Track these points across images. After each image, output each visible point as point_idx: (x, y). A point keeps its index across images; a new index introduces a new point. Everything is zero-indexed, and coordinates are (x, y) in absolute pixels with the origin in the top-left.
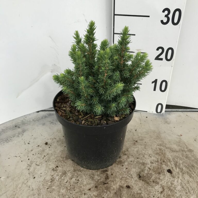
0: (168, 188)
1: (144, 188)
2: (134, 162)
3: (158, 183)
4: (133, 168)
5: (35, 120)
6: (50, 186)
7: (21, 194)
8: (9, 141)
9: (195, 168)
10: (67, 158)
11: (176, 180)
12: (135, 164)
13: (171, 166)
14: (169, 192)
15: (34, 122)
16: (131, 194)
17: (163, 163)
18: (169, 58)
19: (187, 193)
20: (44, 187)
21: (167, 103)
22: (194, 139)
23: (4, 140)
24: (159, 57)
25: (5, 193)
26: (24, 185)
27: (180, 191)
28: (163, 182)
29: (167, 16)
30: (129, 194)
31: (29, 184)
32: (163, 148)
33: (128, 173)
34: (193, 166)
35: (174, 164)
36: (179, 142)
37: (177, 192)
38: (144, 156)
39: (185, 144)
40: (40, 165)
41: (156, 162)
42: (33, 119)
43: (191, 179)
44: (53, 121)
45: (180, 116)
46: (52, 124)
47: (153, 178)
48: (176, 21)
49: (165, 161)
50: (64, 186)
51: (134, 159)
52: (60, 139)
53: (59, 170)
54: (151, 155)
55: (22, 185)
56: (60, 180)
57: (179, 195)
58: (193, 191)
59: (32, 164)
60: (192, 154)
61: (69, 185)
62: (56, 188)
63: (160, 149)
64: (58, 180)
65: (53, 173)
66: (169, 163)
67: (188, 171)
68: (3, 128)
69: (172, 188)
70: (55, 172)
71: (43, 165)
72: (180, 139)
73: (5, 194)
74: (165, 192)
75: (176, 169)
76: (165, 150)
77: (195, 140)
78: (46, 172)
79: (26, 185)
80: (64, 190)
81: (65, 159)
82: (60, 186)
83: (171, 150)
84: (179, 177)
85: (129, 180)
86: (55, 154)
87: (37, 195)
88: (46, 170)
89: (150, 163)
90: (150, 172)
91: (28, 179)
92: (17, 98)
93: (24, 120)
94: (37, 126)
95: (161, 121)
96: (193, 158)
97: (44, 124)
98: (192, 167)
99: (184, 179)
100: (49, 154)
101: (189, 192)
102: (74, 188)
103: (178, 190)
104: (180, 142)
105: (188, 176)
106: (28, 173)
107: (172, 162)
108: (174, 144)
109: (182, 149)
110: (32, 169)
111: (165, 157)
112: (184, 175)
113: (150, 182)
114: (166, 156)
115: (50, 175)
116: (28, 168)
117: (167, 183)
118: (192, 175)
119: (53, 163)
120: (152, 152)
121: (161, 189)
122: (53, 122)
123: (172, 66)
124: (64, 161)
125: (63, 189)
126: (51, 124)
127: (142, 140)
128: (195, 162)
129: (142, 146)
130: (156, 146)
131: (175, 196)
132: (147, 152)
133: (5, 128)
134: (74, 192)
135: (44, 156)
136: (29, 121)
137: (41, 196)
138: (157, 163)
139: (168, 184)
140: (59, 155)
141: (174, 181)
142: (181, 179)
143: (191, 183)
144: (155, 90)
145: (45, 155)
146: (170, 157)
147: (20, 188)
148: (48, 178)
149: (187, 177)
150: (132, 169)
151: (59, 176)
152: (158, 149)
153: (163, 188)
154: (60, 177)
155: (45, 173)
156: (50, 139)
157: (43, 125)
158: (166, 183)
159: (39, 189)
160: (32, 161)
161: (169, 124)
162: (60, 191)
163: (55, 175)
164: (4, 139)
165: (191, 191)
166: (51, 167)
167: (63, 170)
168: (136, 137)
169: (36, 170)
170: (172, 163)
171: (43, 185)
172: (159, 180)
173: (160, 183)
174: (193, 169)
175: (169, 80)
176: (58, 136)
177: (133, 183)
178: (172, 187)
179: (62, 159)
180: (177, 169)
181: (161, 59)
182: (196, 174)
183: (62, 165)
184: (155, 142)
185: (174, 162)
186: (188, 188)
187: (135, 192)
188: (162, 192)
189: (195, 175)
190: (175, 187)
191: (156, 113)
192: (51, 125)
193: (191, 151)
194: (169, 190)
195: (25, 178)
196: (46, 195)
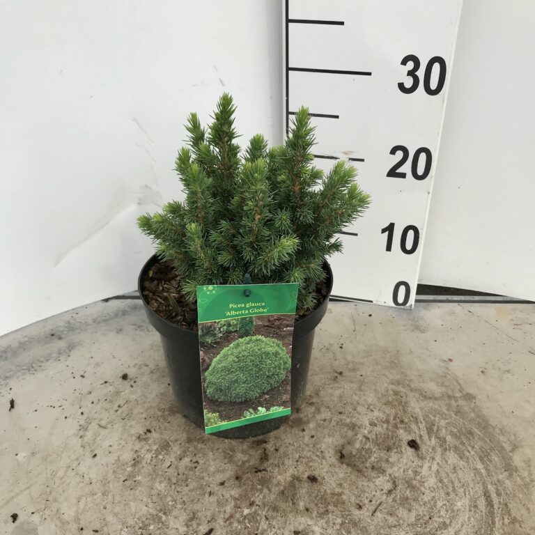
0: (407, 482)
1: (349, 482)
2: (330, 421)
3: (383, 472)
4: (327, 436)
5: (99, 319)
6: (131, 476)
7: (64, 491)
8: (36, 370)
9: (474, 438)
10: (172, 411)
11: (426, 465)
12: (334, 426)
13: (417, 432)
14: (408, 492)
15: (95, 324)
16: (318, 495)
17: (399, 426)
18: (420, 171)
19: (448, 494)
20: (115, 477)
21: (419, 280)
22: (481, 370)
23: (25, 367)
24: (397, 171)
25: (26, 489)
26: (70, 472)
27: (432, 489)
28: (396, 468)
29: (411, 73)
30: (314, 495)
31: (82, 469)
32: (402, 390)
33: (314, 446)
34: (471, 433)
35: (425, 429)
36: (442, 376)
37: (427, 491)
38: (355, 409)
39: (457, 381)
40: (109, 426)
41: (384, 422)
42: (95, 317)
43: (462, 463)
44: (142, 324)
45: (453, 313)
46: (139, 330)
47: (373, 459)
48: (433, 86)
49: (406, 420)
50: (162, 475)
51: (332, 414)
52: (157, 366)
53: (152, 440)
54: (372, 407)
55: (66, 472)
56: (154, 460)
57: (430, 498)
58: (463, 490)
59: (90, 423)
60: (473, 405)
61: (174, 472)
62: (145, 480)
63: (396, 393)
64: (149, 461)
65: (138, 446)
66: (414, 427)
67: (457, 443)
68: (22, 340)
69: (414, 482)
70: (144, 442)
71: (116, 426)
72: (447, 368)
73: (26, 493)
74: (398, 491)
75: (430, 440)
76: (406, 395)
77: (482, 372)
78: (123, 443)
79: (74, 473)
80: (163, 485)
81: (167, 413)
82: (153, 475)
83: (421, 394)
84: (433, 459)
85: (317, 464)
86: (144, 402)
87: (99, 494)
88: (121, 439)
89: (368, 425)
90: (367, 446)
91: (80, 459)
92: (56, 265)
93: (72, 321)
94: (104, 335)
95: (405, 326)
96: (472, 415)
97: (121, 330)
98: (469, 434)
99: (447, 462)
100: (131, 402)
101: (454, 490)
102: (186, 480)
103: (430, 488)
104: (445, 377)
105: (456, 455)
106: (80, 444)
107: (421, 423)
108: (431, 380)
109: (450, 393)
110: (89, 435)
111: (405, 411)
112: (447, 453)
113: (364, 469)
114: (410, 409)
115: (132, 450)
116: (81, 433)
117: (404, 471)
118: (466, 453)
119: (139, 423)
120: (376, 399)
121: (389, 484)
122: (142, 326)
123: (429, 193)
124: (165, 419)
125: (161, 482)
126: (136, 330)
127: (354, 370)
128: (477, 422)
129: (353, 385)
130: (386, 385)
131: (420, 499)
132: (363, 398)
133: (26, 339)
134: (186, 488)
135: (119, 406)
136: (83, 322)
137: (110, 497)
138: (385, 426)
139: (406, 473)
140: (154, 405)
141: (421, 467)
142: (438, 463)
143: (460, 472)
144: (389, 248)
145: (122, 403)
146: (418, 410)
147: (61, 479)
148: (127, 456)
149: (452, 458)
150: (324, 437)
151: (153, 452)
152: (391, 392)
153: (394, 482)
154: (154, 456)
155: (121, 446)
156: (134, 366)
157: (117, 332)
158: (402, 470)
159: (105, 482)
160: (90, 417)
161: (423, 331)
162: (154, 488)
163: (143, 451)
164: (23, 366)
165: (459, 490)
166: (133, 431)
167: (162, 439)
168: (341, 363)
169: (98, 438)
170: (422, 426)
171: (114, 472)
172: (386, 465)
173: (389, 471)
174: (469, 439)
175: (424, 225)
176: (154, 360)
177: (325, 470)
178: (415, 479)
179: (160, 414)
180: (433, 439)
181: (403, 176)
182: (476, 452)
183: (160, 428)
184: (386, 376)
185: (427, 422)
186: (452, 482)
187: (328, 491)
188: (390, 492)
189: (473, 453)
190: (423, 480)
191: (393, 305)
192: (138, 332)
193: (469, 397)
194: (409, 487)
195: (73, 457)
196: (120, 494)
